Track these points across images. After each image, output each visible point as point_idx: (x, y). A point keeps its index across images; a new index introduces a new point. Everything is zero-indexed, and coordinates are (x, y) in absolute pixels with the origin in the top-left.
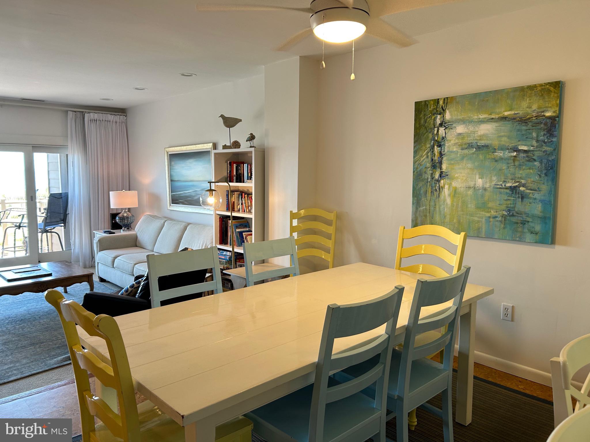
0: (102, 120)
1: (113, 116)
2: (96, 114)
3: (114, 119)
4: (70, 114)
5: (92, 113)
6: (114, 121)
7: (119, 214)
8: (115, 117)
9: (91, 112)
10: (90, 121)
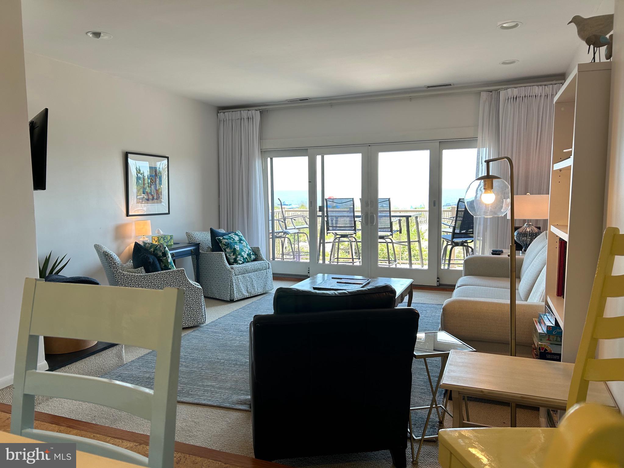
0: (524, 96)
1: (541, 87)
2: (515, 89)
3: (543, 92)
4: (484, 95)
5: (510, 88)
6: (543, 95)
7: (519, 228)
8: (545, 88)
9: (508, 88)
10: (507, 100)
